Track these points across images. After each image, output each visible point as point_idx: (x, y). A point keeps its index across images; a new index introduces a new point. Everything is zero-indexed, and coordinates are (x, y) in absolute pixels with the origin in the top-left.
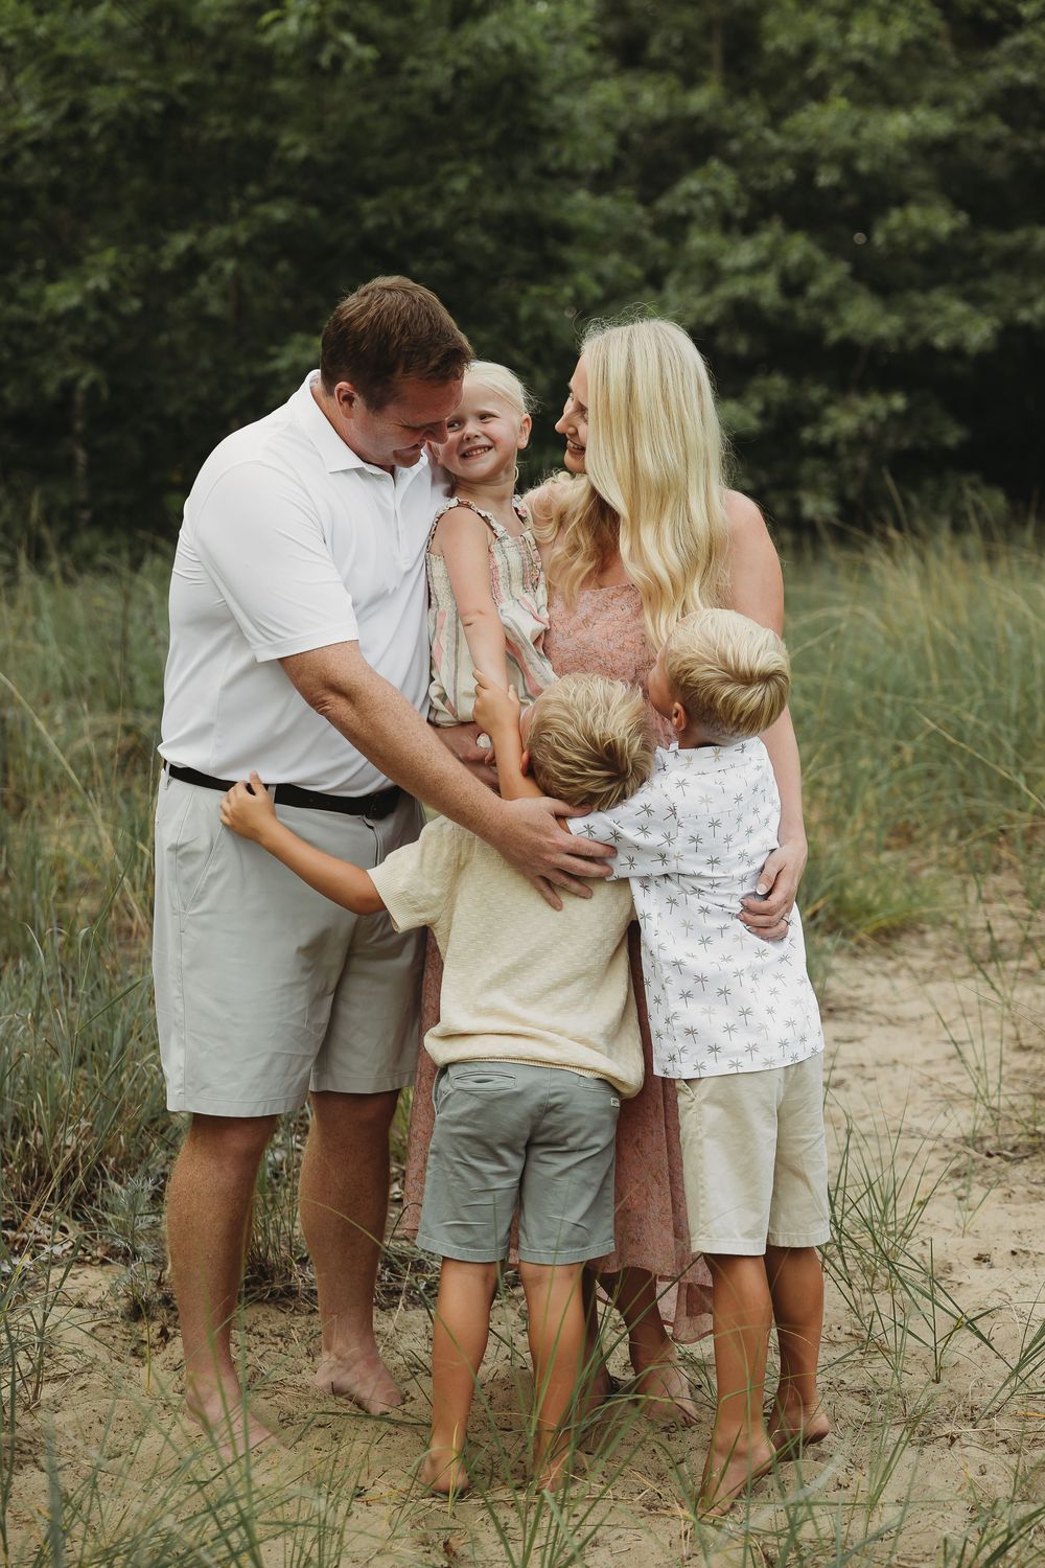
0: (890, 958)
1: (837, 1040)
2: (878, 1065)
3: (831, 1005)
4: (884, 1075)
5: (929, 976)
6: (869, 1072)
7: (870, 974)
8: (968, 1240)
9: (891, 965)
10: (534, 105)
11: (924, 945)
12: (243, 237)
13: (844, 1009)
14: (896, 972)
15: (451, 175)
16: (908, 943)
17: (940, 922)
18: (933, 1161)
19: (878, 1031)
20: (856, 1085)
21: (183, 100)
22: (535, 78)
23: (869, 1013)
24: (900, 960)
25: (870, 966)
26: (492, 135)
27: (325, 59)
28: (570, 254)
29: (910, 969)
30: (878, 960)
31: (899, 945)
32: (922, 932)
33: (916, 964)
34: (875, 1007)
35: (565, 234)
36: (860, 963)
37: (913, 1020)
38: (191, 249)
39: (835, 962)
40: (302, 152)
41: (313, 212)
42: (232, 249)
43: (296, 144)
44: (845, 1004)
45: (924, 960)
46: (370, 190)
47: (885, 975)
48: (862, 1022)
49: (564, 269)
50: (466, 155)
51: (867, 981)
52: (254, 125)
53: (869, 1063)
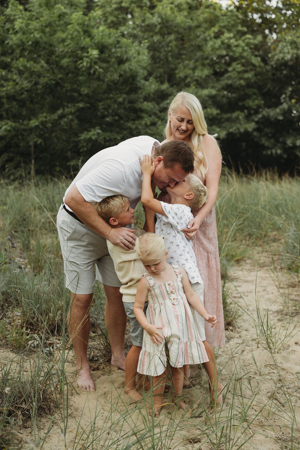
0: (240, 266)
2: (247, 292)
5: (250, 270)
6: (246, 294)
7: (236, 270)
9: (240, 268)
10: (136, 82)
11: (247, 264)
12: (73, 111)
13: (234, 279)
15: (118, 97)
16: (242, 263)
17: (249, 258)
19: (244, 284)
21: (60, 81)
22: (136, 76)
23: (241, 280)
24: (242, 267)
25: (236, 268)
26: (128, 89)
27: (92, 72)
28: (144, 115)
29: (245, 269)
30: (237, 267)
31: (241, 263)
32: (245, 261)
33: (247, 268)
34: (241, 278)
35: (142, 110)
37: (251, 281)
38: (61, 113)
40: (86, 92)
41: (88, 105)
42: (71, 113)
43: (85, 90)
44: (234, 278)
45: (248, 267)
46: (100, 101)
47: (240, 270)
48: (240, 282)
49: (141, 118)
50: (121, 93)
51: (236, 272)
52: (75, 86)
53: (245, 292)
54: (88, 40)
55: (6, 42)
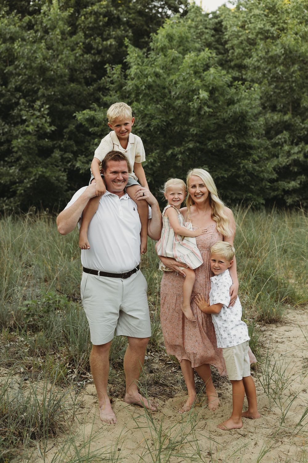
0: (303, 310)
1: (285, 331)
3: (286, 322)
4: (294, 340)
8: (302, 385)
12: (182, 150)
13: (288, 323)
14: (304, 313)
18: (299, 363)
19: (296, 328)
20: (287, 343)
21: (171, 122)
23: (295, 324)
28: (252, 152)
30: (300, 310)
31: (306, 307)
34: (297, 323)
35: (251, 147)
36: (296, 311)
37: (304, 326)
38: (172, 153)
39: (290, 311)
40: (195, 132)
41: (198, 144)
42: (181, 153)
43: (193, 130)
46: (210, 140)
47: (301, 314)
48: (292, 326)
49: (251, 155)
52: (185, 127)
53: (291, 337)
54: (198, 81)
55: (124, 88)
